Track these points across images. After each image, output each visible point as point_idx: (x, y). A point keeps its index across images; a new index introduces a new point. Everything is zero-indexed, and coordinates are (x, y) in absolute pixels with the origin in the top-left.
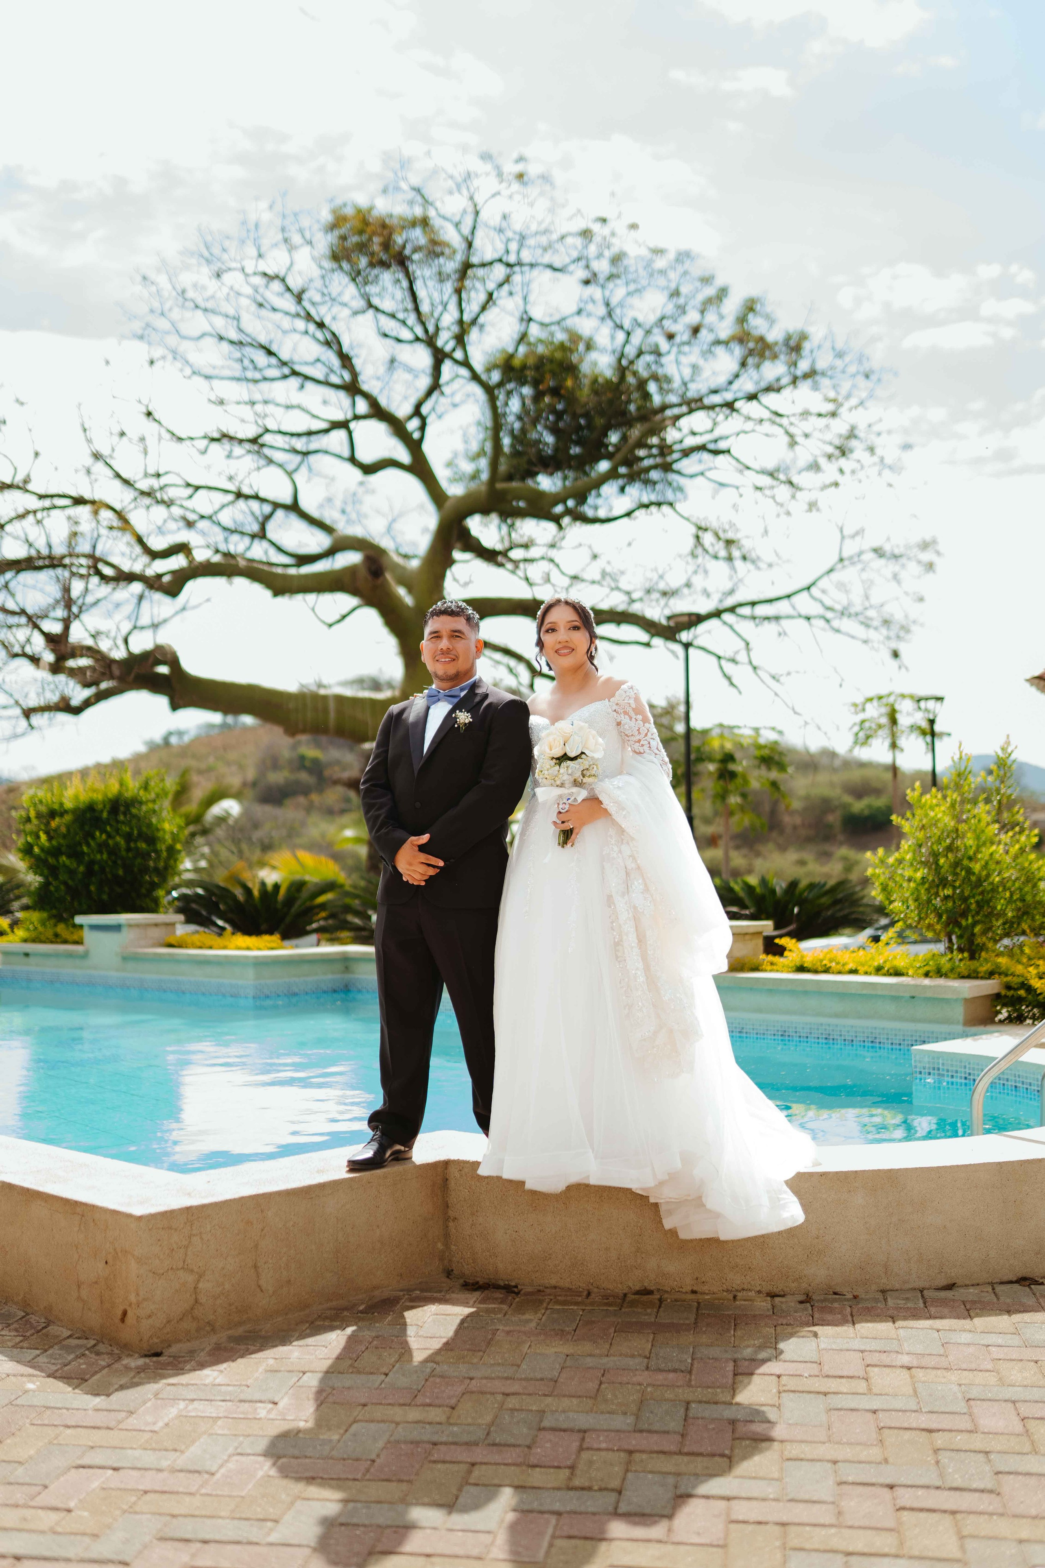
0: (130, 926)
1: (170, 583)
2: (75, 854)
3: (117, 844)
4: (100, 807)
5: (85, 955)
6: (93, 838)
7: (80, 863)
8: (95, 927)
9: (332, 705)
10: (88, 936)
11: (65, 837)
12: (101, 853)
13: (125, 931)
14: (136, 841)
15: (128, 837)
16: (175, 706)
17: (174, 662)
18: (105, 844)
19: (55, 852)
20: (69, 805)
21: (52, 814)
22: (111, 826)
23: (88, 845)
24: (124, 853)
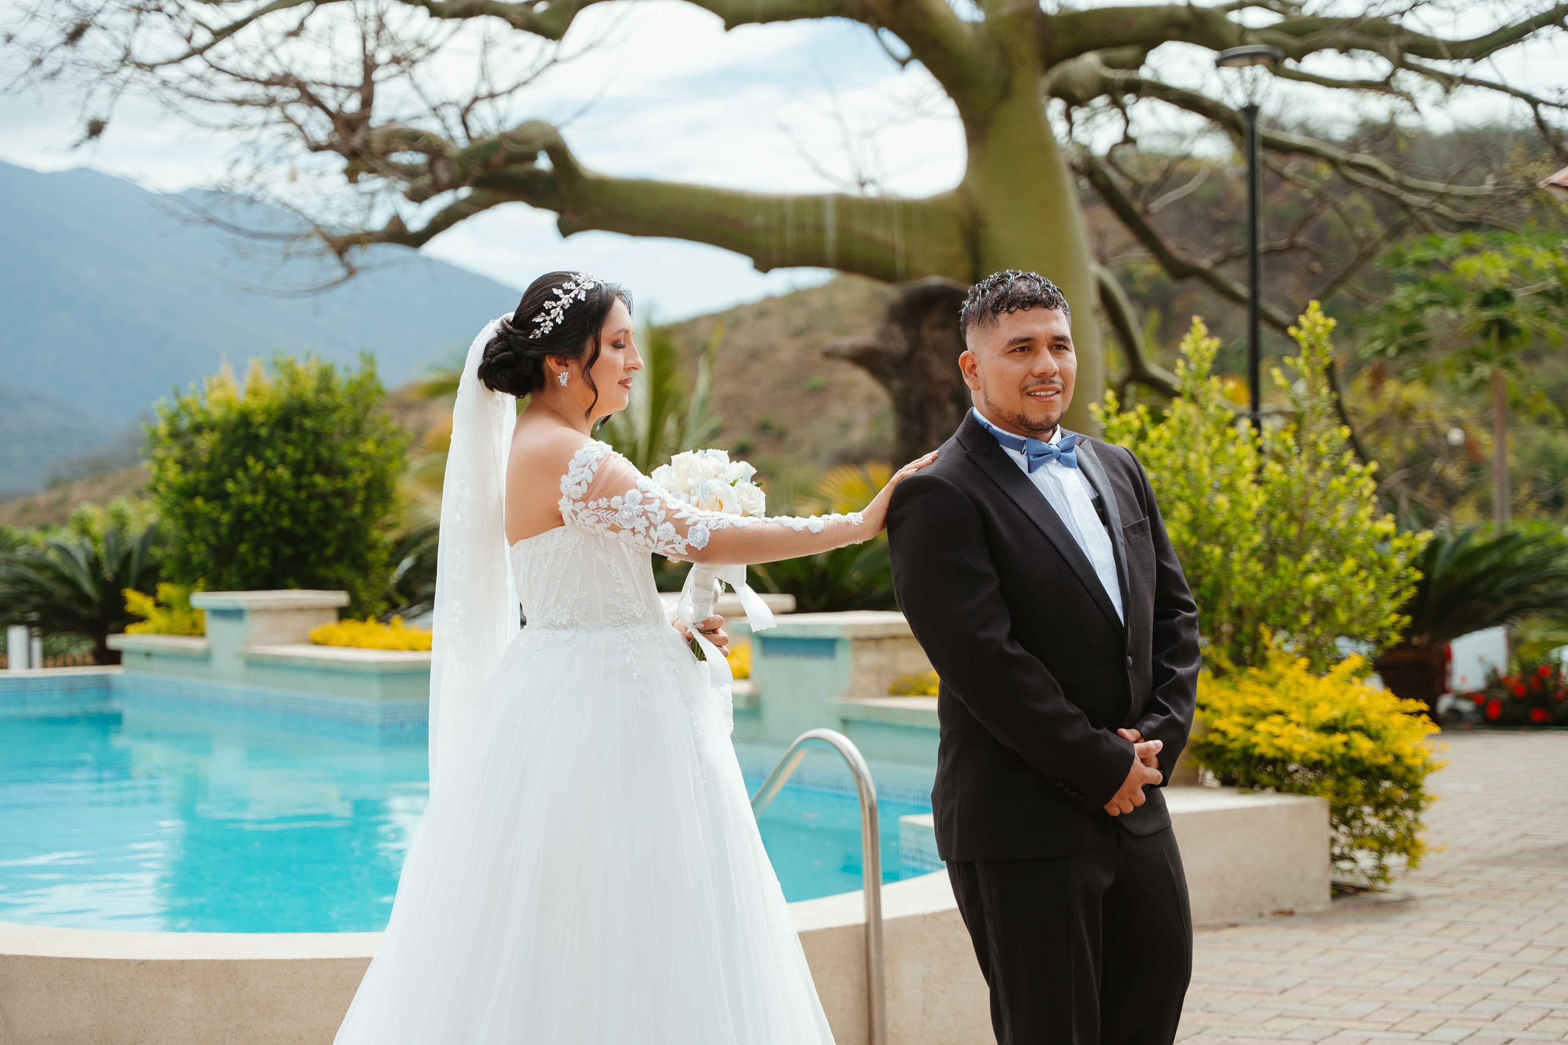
0: (256, 611)
1: (546, 13)
2: (218, 495)
3: (280, 479)
4: (260, 418)
5: (205, 657)
6: (246, 468)
7: (226, 508)
8: (222, 613)
9: (830, 219)
10: (212, 626)
11: (209, 466)
12: (254, 492)
13: (248, 618)
14: (311, 474)
15: (299, 469)
16: (566, 229)
17: (559, 152)
18: (261, 479)
19: (189, 492)
20: (217, 413)
21: (198, 429)
22: (274, 448)
23: (237, 482)
24: (290, 494)
